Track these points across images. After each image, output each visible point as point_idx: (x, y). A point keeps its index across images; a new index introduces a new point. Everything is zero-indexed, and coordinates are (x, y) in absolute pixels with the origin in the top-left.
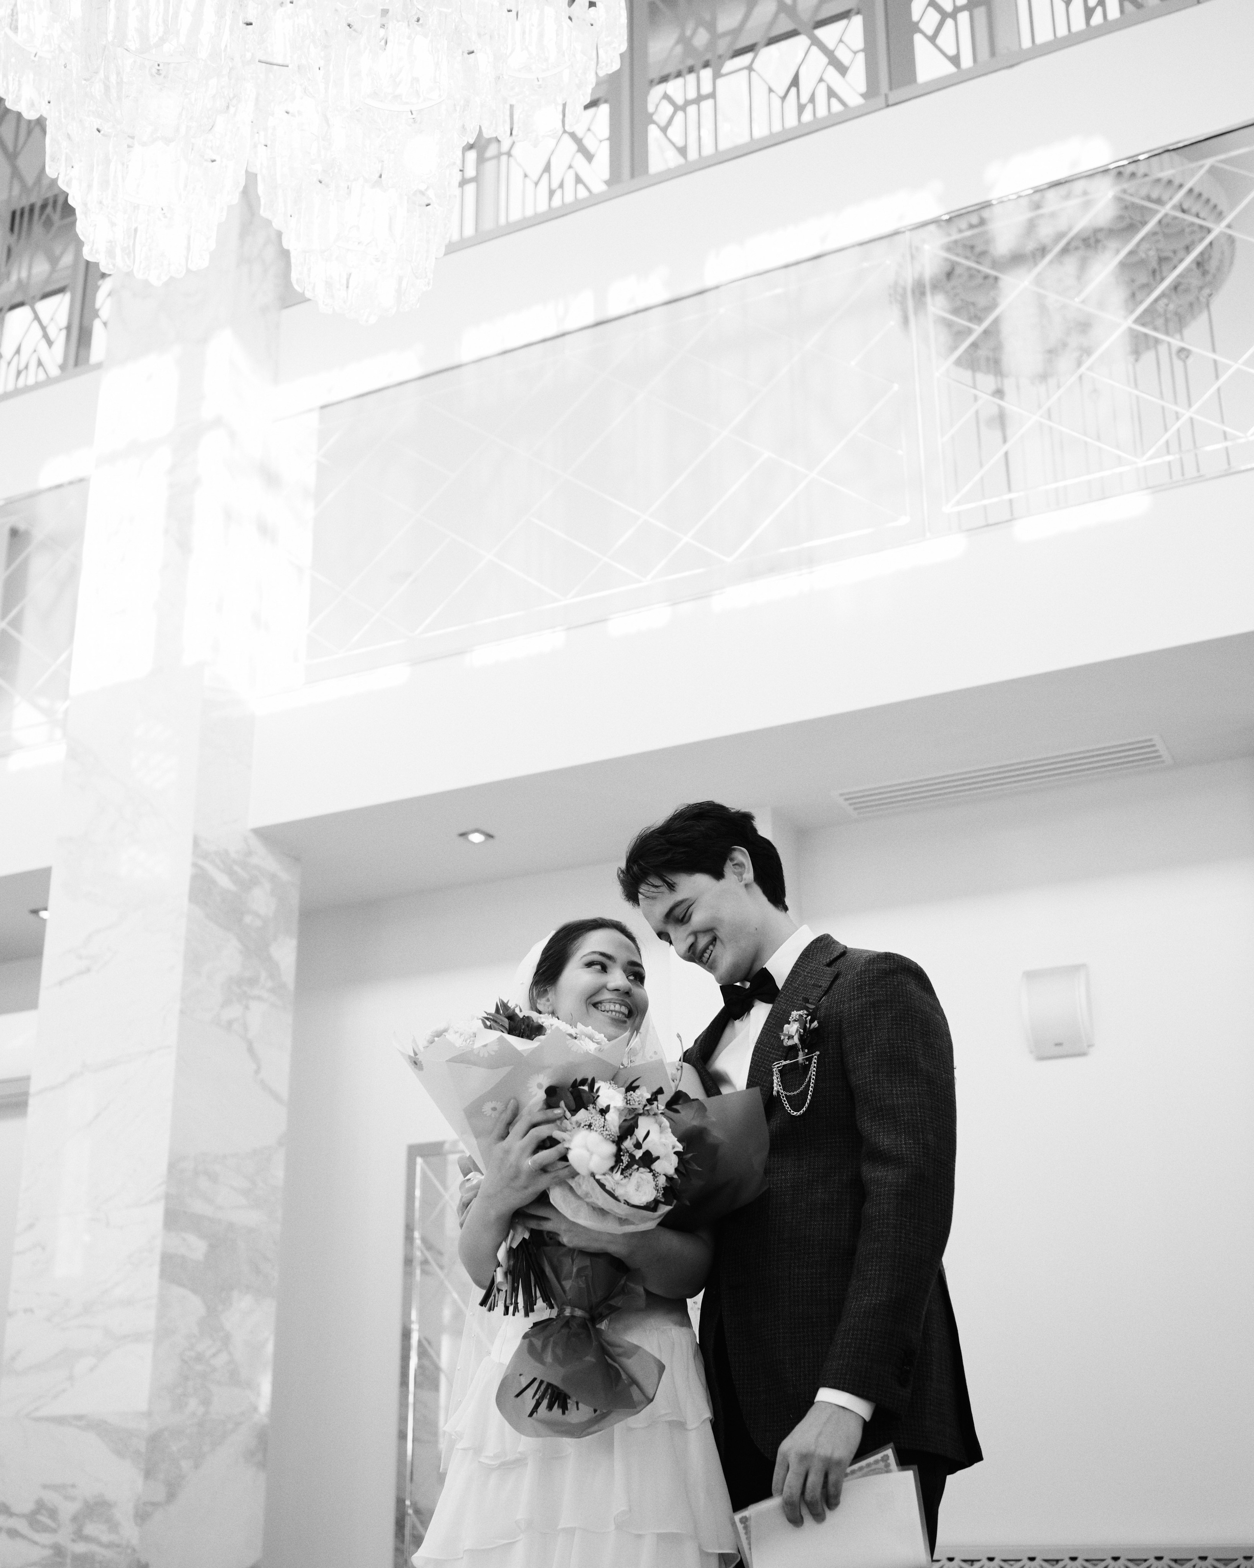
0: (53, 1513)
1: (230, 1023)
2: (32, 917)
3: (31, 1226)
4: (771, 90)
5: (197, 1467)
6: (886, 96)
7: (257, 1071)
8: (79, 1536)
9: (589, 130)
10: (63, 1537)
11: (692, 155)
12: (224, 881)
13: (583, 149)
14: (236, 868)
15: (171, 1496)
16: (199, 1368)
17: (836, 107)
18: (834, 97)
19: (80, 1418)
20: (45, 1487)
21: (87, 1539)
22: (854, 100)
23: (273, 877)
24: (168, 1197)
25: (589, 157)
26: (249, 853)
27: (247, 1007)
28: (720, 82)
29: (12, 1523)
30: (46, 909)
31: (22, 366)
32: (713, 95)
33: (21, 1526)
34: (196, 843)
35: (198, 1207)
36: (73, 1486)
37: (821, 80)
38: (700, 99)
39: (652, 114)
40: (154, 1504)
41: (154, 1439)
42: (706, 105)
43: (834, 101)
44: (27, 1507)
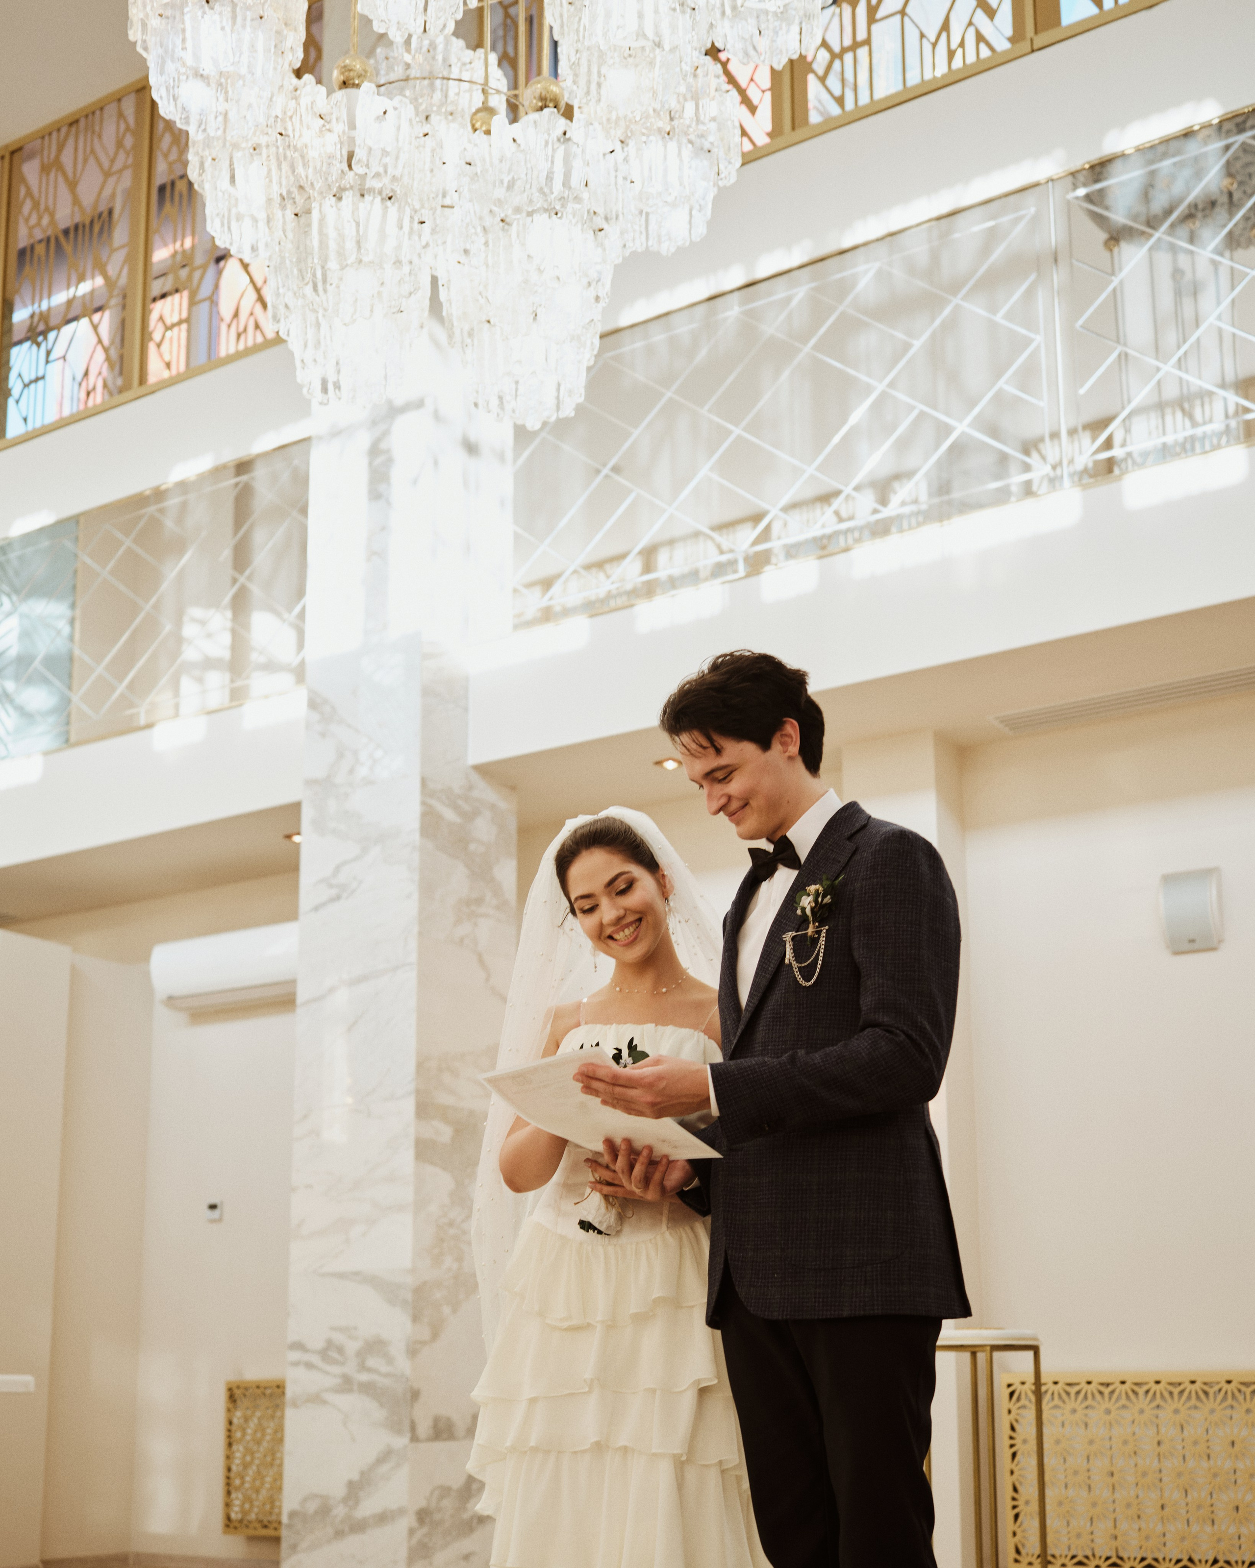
0: (340, 1350)
1: (462, 940)
2: (286, 841)
3: (305, 1117)
4: (922, 36)
5: (454, 1311)
6: (1032, 40)
7: (487, 979)
8: (363, 1367)
9: (752, 80)
10: (350, 1368)
11: (849, 105)
12: (449, 815)
13: (746, 100)
14: (460, 802)
15: (435, 1336)
16: (452, 1231)
17: (985, 52)
18: (983, 41)
19: (357, 1274)
20: (333, 1329)
21: (369, 1370)
22: (1002, 45)
23: (493, 807)
24: (418, 1092)
25: (753, 109)
26: (471, 788)
27: (475, 924)
28: (875, 27)
29: (307, 1357)
30: (299, 834)
31: (241, 329)
32: (868, 42)
33: (316, 1360)
34: (424, 782)
35: (444, 1099)
36: (356, 1328)
37: (970, 24)
38: (855, 46)
39: (811, 63)
40: (424, 1343)
41: (418, 1290)
42: (863, 52)
43: (982, 46)
44: (320, 1345)
